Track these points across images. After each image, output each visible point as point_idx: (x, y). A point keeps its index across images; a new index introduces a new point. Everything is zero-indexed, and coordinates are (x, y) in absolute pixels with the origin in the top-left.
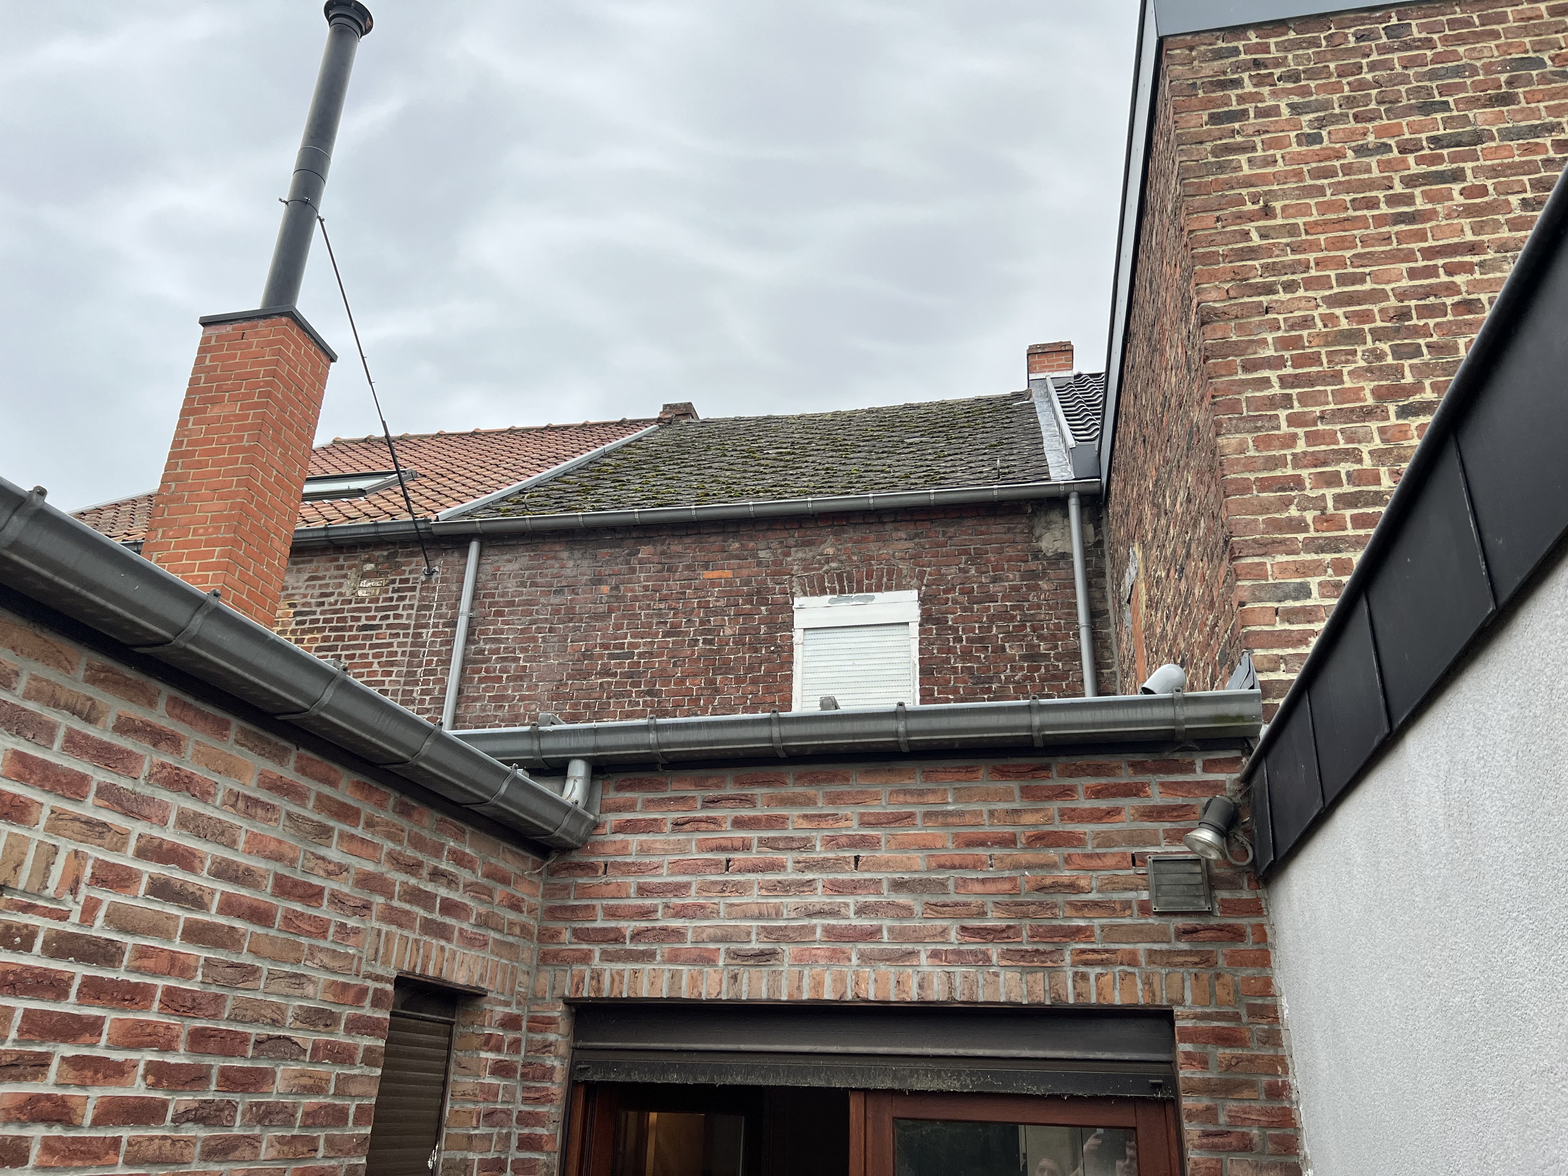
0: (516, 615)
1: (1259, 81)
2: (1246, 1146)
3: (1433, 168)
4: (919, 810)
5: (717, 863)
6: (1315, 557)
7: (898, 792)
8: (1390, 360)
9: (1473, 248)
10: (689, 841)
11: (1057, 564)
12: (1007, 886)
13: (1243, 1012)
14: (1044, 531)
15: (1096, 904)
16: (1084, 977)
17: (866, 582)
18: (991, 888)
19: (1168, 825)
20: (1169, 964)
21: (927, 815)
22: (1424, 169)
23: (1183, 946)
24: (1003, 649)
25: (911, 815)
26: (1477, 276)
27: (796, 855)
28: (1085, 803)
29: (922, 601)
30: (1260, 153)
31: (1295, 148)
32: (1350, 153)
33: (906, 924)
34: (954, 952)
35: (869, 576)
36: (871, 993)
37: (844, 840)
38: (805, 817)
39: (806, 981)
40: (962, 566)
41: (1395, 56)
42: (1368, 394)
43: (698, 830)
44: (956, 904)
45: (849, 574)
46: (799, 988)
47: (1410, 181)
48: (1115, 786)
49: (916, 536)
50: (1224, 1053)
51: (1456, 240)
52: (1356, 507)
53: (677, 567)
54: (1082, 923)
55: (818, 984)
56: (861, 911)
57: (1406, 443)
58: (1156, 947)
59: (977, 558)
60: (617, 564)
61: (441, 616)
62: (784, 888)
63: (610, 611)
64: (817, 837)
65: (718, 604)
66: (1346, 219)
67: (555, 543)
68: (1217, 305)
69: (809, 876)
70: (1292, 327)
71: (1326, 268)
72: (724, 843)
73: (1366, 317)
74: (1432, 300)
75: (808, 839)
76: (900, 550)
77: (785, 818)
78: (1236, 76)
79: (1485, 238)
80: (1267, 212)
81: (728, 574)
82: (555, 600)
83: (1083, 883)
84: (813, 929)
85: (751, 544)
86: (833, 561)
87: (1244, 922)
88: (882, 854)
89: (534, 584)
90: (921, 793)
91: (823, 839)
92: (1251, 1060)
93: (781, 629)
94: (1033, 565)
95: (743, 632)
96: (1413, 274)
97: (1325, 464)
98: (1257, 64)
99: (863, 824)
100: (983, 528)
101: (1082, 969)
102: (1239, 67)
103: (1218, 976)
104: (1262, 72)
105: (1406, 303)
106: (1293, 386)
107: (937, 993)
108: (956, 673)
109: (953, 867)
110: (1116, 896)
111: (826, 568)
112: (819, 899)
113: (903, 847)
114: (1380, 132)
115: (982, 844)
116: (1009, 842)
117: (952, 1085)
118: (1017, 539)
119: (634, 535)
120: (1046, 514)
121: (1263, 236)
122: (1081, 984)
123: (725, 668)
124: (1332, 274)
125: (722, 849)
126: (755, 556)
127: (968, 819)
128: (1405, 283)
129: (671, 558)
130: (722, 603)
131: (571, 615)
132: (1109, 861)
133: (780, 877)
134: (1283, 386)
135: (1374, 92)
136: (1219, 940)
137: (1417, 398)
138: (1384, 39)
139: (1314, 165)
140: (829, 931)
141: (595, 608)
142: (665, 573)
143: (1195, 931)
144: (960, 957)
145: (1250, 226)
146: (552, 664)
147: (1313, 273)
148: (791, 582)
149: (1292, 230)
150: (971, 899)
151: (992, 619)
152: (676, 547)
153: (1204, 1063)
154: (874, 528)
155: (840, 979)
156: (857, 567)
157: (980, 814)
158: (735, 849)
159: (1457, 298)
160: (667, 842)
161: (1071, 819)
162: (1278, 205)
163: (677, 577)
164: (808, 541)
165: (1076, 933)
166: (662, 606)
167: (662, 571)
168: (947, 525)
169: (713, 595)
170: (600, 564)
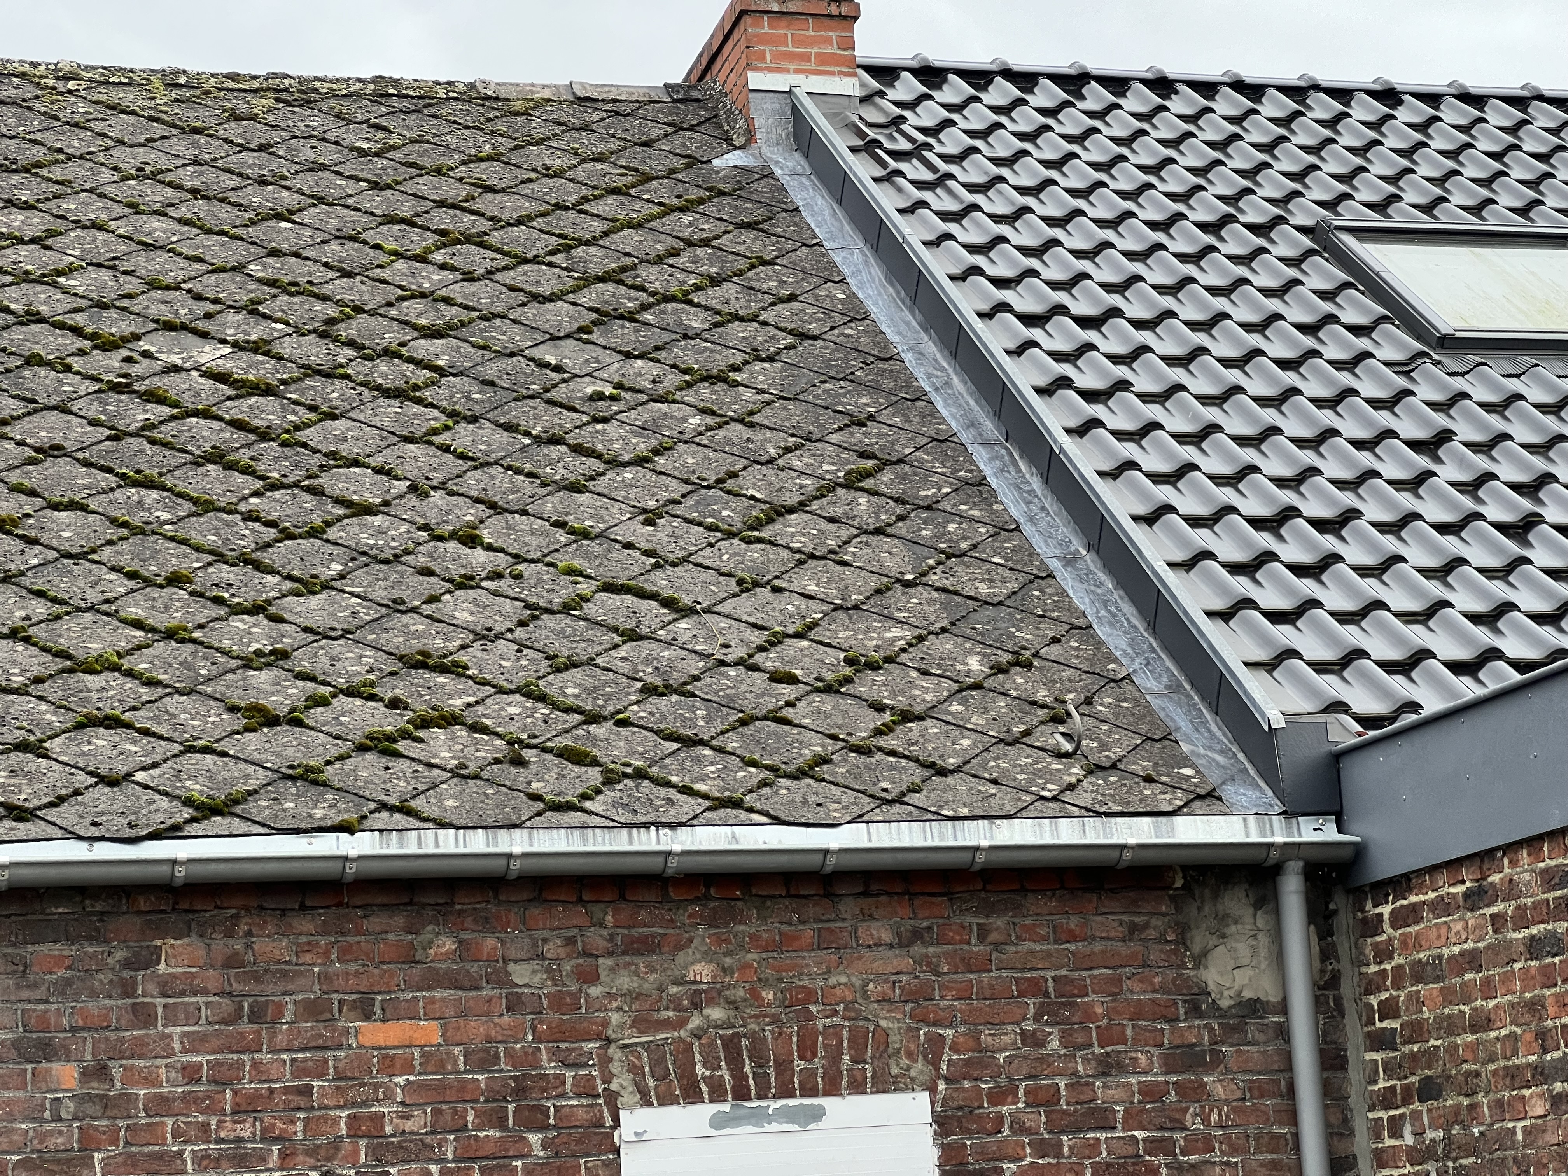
11: (1240, 1029)
14: (1213, 941)
17: (800, 1065)
29: (943, 1123)
35: (807, 1051)
40: (1029, 1026)
45: (756, 1040)
49: (917, 935)
53: (280, 1009)
59: (1061, 1005)
60: (94, 995)
63: (89, 1142)
65: (409, 1126)
76: (880, 978)
81: (429, 1031)
85: (490, 943)
86: (711, 1002)
94: (1193, 1032)
100: (1073, 923)
111: (695, 1021)
118: (1153, 958)
119: (142, 904)
120: (1216, 896)
126: (501, 980)
129: (257, 977)
130: (418, 1123)
141: (43, 1137)
142: (246, 1027)
148: (605, 1061)
152: (272, 946)
154: (812, 910)
156: (776, 1020)
163: (281, 1040)
164: (643, 940)
166: (245, 1130)
167: (235, 1018)
168: (989, 910)
169: (389, 1097)
170: (39, 994)
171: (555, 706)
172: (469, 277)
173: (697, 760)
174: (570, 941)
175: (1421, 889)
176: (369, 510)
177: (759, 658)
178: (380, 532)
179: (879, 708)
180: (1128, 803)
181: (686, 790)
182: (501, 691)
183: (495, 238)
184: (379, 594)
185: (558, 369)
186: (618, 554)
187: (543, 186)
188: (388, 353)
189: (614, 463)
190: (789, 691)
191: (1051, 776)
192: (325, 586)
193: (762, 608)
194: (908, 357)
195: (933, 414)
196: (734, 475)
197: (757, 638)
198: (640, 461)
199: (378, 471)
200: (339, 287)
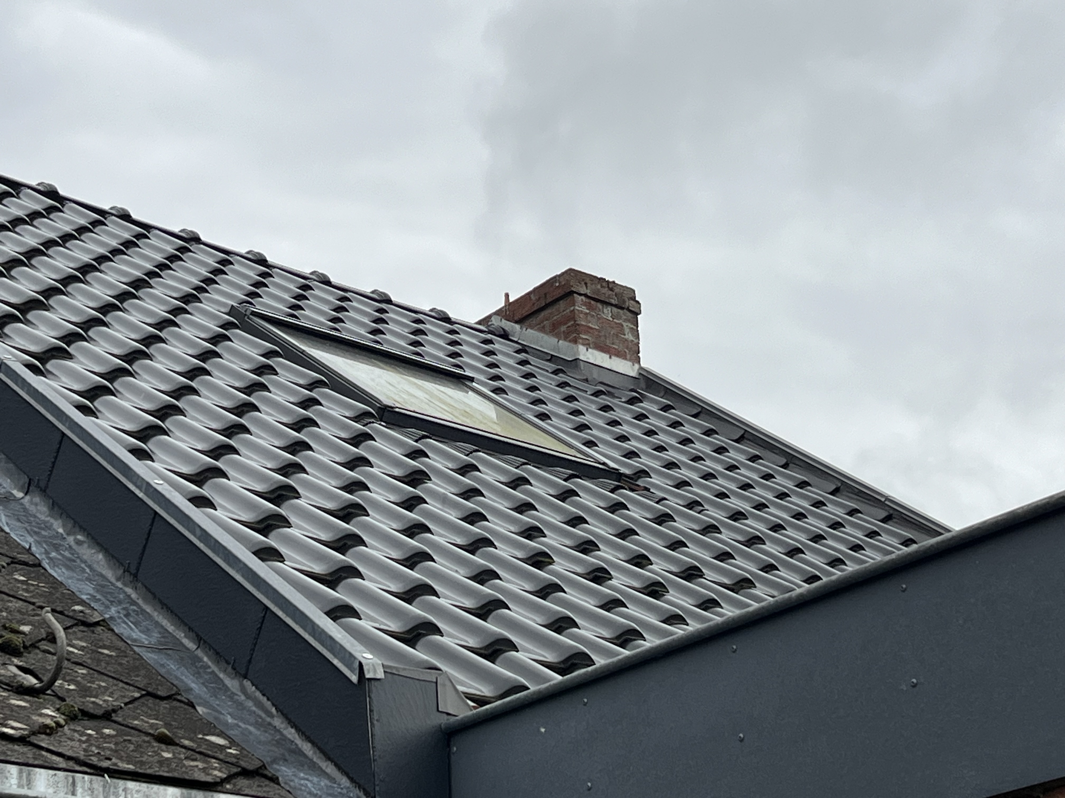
180: (142, 763)
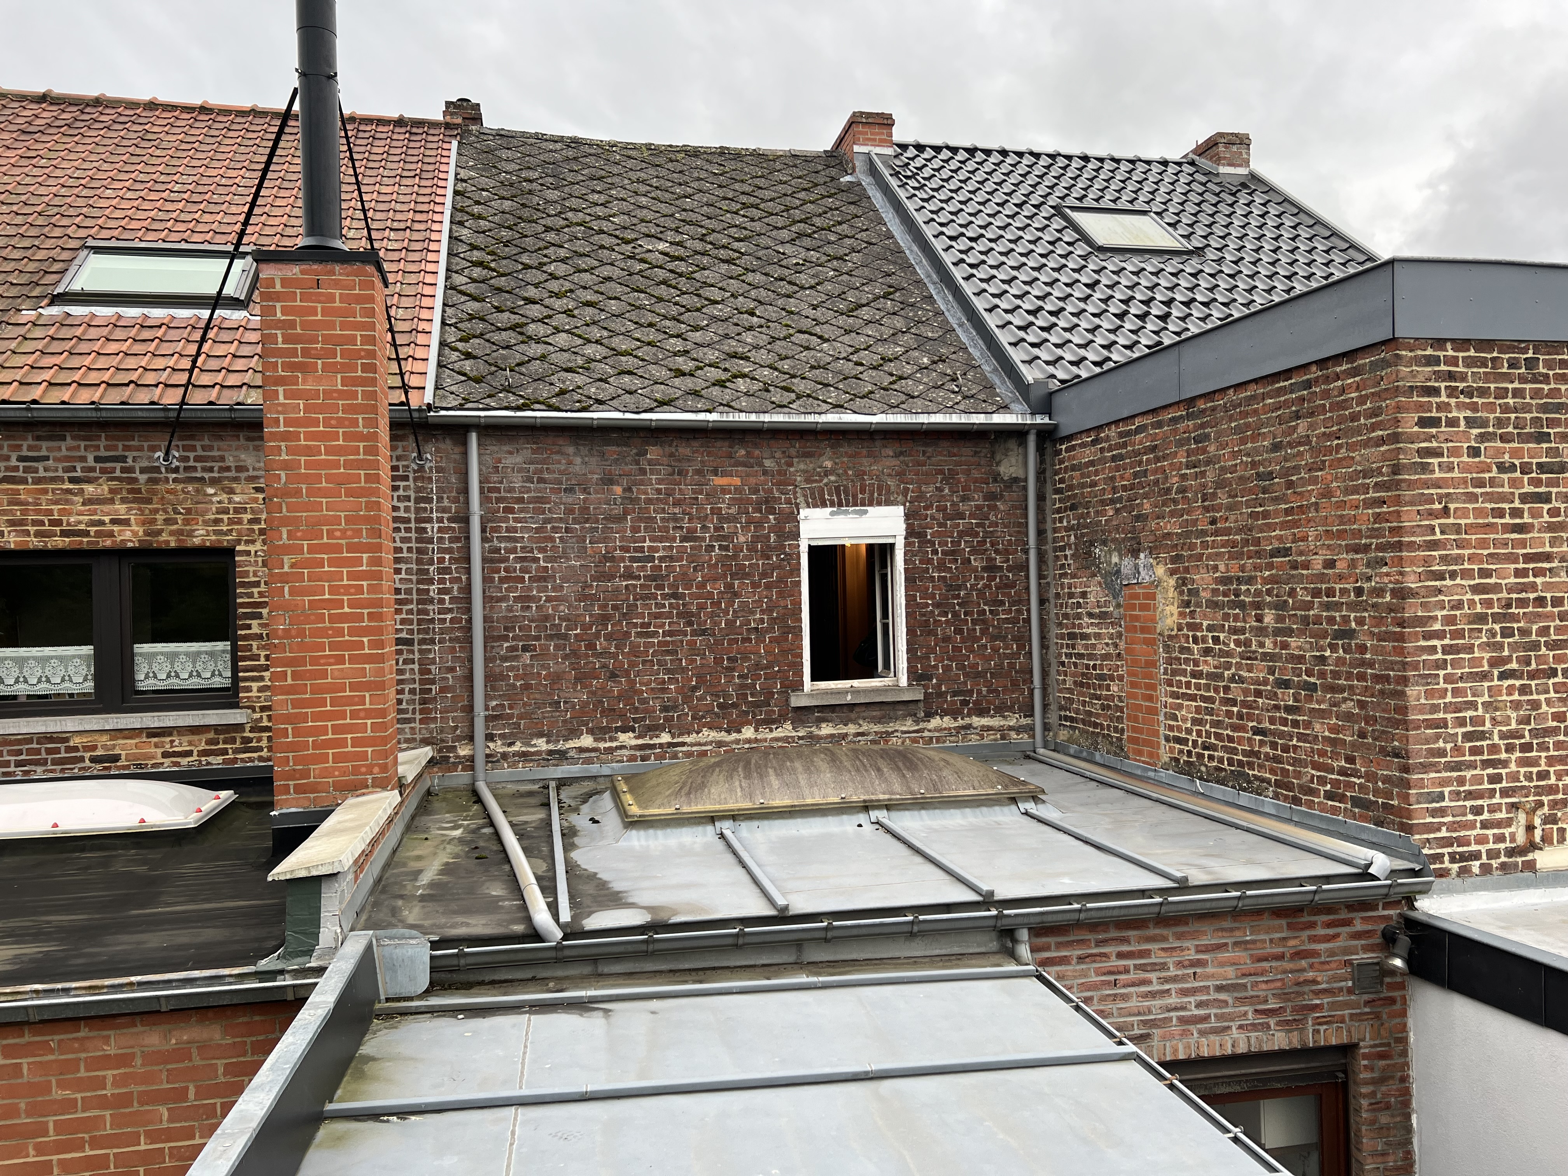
0: (528, 512)
1: (1452, 392)
2: (1388, 1107)
3: (1537, 490)
4: (1229, 941)
5: (1109, 982)
6: (1449, 774)
7: (1218, 930)
8: (1498, 638)
9: (1548, 557)
10: (1089, 969)
11: (1011, 487)
12: (1279, 984)
13: (1392, 1041)
14: (1003, 457)
15: (1325, 991)
16: (1318, 1031)
17: (860, 496)
18: (1272, 985)
19: (1363, 942)
20: (1360, 1020)
21: (1236, 944)
22: (1532, 489)
23: (1367, 1010)
24: (969, 560)
25: (1226, 944)
26: (1547, 579)
27: (1158, 974)
28: (1321, 931)
29: (907, 516)
30: (1445, 459)
31: (1465, 459)
32: (1494, 468)
33: (1224, 1011)
34: (1251, 1024)
35: (863, 491)
36: (1205, 1053)
37: (1187, 963)
38: (1163, 949)
39: (1168, 1050)
40: (938, 485)
41: (1528, 386)
42: (1485, 663)
43: (1095, 961)
44: (1252, 997)
45: (846, 487)
46: (1164, 1054)
47: (1524, 498)
48: (1338, 920)
49: (901, 453)
50: (1383, 1063)
51: (1541, 550)
52: (1472, 741)
53: (687, 471)
54: (1318, 1002)
55: (1175, 1051)
56: (1199, 1005)
57: (1500, 698)
58: (1354, 1011)
59: (950, 478)
60: (626, 464)
61: (444, 510)
62: (1153, 995)
63: (626, 513)
64: (1170, 961)
65: (730, 511)
66: (1488, 525)
67: (558, 436)
68: (1413, 586)
69: (1167, 987)
70: (1452, 608)
71: (1473, 563)
72: (1112, 969)
73: (1489, 603)
74: (1523, 595)
75: (1165, 964)
76: (888, 467)
77: (1150, 950)
78: (1436, 385)
79: (1555, 550)
80: (1446, 511)
81: (737, 481)
82: (569, 499)
83: (1319, 979)
84: (1171, 1018)
85: (757, 452)
86: (831, 474)
87: (1396, 994)
88: (1210, 970)
89: (541, 480)
90: (1231, 930)
91: (1174, 962)
92: (1394, 1065)
93: (788, 538)
94: (994, 488)
95: (756, 539)
96: (1518, 573)
97: (1460, 711)
98: (1451, 376)
99: (1198, 951)
100: (955, 450)
101: (1317, 1027)
102: (1438, 376)
103: (1382, 1024)
104: (1453, 384)
105: (1511, 596)
106: (1449, 654)
107: (1242, 1049)
108: (933, 581)
109: (1250, 975)
110: (1336, 985)
111: (825, 481)
112: (1173, 1000)
113: (1222, 964)
114: (1514, 453)
115: (1265, 959)
116: (1280, 957)
117: (1238, 1089)
118: (982, 463)
119: (642, 435)
120: (1005, 441)
121: (1442, 533)
122: (1316, 1036)
123: (741, 573)
124: (1476, 567)
125: (1111, 973)
126: (761, 465)
127: (1259, 945)
128: (1513, 580)
129: (679, 461)
130: (733, 510)
131: (585, 515)
132: (1333, 965)
133: (1149, 989)
134: (1444, 653)
135: (1513, 416)
136: (1384, 1005)
137: (1508, 667)
138: (1523, 370)
139: (1475, 475)
140: (1181, 1020)
141: (611, 510)
142: (676, 477)
143: (1374, 1001)
144: (1254, 1027)
145: (1436, 522)
146: (575, 566)
147: (1466, 566)
148: (795, 493)
149: (1457, 529)
150: (1260, 993)
151: (961, 534)
152: (684, 450)
153: (1372, 1069)
154: (866, 444)
155: (1187, 1047)
156: (852, 481)
157: (1264, 941)
158: (1120, 973)
159: (1535, 595)
160: (1075, 971)
161: (1314, 942)
162: (1452, 506)
163: (688, 481)
164: (809, 453)
165: (1316, 1008)
166: (677, 510)
167: (673, 474)
168: (926, 445)
169: (724, 501)
170: (609, 463)
171: (780, 372)
172: (753, 220)
173: (829, 391)
174: (784, 452)
175: (1077, 439)
176: (717, 302)
177: (851, 357)
178: (721, 310)
179: (892, 375)
180: (977, 409)
181: (825, 402)
182: (762, 366)
183: (762, 206)
184: (720, 332)
185: (783, 254)
186: (803, 320)
187: (780, 188)
188: (724, 247)
189: (803, 288)
190: (861, 368)
191: (951, 399)
192: (702, 329)
193: (853, 340)
194: (907, 252)
195: (916, 273)
196: (844, 293)
197: (850, 350)
198: (811, 287)
199: (720, 289)
200: (706, 222)
